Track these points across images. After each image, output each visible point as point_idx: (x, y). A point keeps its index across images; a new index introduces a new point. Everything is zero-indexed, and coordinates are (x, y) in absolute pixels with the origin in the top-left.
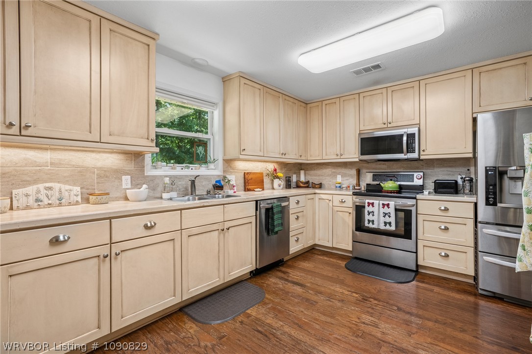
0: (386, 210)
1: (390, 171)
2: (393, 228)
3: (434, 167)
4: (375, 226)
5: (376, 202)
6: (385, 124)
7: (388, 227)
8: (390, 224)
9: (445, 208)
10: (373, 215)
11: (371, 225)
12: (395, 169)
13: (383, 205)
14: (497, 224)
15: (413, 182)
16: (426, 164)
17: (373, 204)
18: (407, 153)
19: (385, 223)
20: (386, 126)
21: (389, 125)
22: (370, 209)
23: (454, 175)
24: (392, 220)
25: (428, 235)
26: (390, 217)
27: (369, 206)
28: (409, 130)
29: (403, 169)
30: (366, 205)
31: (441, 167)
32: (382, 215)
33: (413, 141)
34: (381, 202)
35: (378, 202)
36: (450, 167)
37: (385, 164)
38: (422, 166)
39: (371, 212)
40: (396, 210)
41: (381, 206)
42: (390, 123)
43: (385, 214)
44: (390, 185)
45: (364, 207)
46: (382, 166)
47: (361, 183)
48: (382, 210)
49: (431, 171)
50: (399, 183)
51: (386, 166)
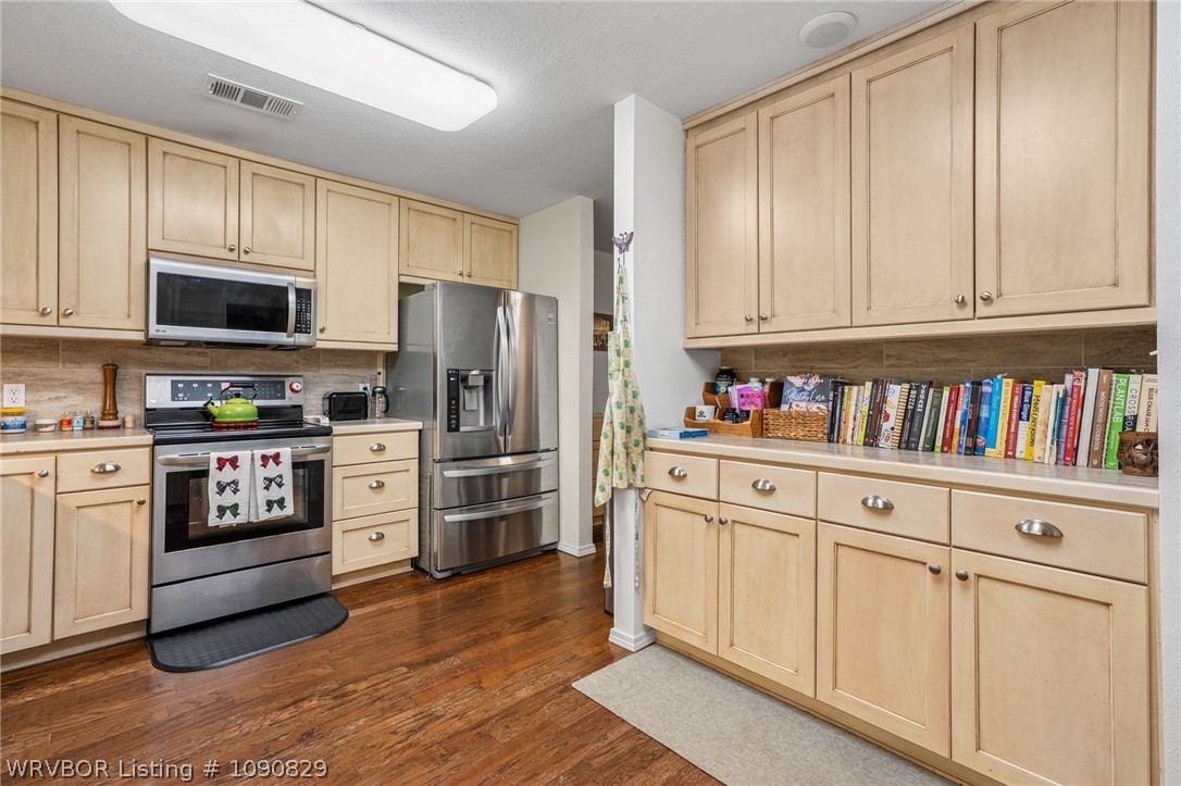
0: (272, 470)
1: (218, 373)
2: (289, 510)
3: (319, 366)
4: (241, 519)
5: (244, 455)
6: (232, 250)
7: (276, 513)
8: (281, 503)
9: (379, 445)
10: (235, 491)
11: (229, 520)
12: (232, 368)
13: (265, 459)
14: (454, 460)
15: (284, 398)
16: (305, 358)
17: (234, 462)
18: (295, 332)
19: (270, 504)
20: (234, 256)
21: (244, 257)
22: (228, 474)
23: (352, 383)
24: (287, 492)
25: (353, 508)
26: (280, 485)
27: (220, 469)
28: (298, 279)
29: (255, 370)
30: (213, 465)
31: (328, 366)
32: (261, 484)
33: (306, 306)
34: (258, 453)
35: (248, 453)
36: (348, 366)
37: (204, 354)
38: (297, 362)
39: (228, 484)
40: (296, 466)
41: (259, 462)
42: (246, 252)
43: (269, 481)
44: (239, 409)
45: (205, 473)
46: (196, 358)
47: (119, 407)
48: (261, 473)
49: (313, 373)
50: (258, 403)
51: (208, 360)
